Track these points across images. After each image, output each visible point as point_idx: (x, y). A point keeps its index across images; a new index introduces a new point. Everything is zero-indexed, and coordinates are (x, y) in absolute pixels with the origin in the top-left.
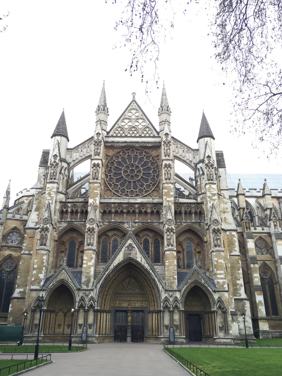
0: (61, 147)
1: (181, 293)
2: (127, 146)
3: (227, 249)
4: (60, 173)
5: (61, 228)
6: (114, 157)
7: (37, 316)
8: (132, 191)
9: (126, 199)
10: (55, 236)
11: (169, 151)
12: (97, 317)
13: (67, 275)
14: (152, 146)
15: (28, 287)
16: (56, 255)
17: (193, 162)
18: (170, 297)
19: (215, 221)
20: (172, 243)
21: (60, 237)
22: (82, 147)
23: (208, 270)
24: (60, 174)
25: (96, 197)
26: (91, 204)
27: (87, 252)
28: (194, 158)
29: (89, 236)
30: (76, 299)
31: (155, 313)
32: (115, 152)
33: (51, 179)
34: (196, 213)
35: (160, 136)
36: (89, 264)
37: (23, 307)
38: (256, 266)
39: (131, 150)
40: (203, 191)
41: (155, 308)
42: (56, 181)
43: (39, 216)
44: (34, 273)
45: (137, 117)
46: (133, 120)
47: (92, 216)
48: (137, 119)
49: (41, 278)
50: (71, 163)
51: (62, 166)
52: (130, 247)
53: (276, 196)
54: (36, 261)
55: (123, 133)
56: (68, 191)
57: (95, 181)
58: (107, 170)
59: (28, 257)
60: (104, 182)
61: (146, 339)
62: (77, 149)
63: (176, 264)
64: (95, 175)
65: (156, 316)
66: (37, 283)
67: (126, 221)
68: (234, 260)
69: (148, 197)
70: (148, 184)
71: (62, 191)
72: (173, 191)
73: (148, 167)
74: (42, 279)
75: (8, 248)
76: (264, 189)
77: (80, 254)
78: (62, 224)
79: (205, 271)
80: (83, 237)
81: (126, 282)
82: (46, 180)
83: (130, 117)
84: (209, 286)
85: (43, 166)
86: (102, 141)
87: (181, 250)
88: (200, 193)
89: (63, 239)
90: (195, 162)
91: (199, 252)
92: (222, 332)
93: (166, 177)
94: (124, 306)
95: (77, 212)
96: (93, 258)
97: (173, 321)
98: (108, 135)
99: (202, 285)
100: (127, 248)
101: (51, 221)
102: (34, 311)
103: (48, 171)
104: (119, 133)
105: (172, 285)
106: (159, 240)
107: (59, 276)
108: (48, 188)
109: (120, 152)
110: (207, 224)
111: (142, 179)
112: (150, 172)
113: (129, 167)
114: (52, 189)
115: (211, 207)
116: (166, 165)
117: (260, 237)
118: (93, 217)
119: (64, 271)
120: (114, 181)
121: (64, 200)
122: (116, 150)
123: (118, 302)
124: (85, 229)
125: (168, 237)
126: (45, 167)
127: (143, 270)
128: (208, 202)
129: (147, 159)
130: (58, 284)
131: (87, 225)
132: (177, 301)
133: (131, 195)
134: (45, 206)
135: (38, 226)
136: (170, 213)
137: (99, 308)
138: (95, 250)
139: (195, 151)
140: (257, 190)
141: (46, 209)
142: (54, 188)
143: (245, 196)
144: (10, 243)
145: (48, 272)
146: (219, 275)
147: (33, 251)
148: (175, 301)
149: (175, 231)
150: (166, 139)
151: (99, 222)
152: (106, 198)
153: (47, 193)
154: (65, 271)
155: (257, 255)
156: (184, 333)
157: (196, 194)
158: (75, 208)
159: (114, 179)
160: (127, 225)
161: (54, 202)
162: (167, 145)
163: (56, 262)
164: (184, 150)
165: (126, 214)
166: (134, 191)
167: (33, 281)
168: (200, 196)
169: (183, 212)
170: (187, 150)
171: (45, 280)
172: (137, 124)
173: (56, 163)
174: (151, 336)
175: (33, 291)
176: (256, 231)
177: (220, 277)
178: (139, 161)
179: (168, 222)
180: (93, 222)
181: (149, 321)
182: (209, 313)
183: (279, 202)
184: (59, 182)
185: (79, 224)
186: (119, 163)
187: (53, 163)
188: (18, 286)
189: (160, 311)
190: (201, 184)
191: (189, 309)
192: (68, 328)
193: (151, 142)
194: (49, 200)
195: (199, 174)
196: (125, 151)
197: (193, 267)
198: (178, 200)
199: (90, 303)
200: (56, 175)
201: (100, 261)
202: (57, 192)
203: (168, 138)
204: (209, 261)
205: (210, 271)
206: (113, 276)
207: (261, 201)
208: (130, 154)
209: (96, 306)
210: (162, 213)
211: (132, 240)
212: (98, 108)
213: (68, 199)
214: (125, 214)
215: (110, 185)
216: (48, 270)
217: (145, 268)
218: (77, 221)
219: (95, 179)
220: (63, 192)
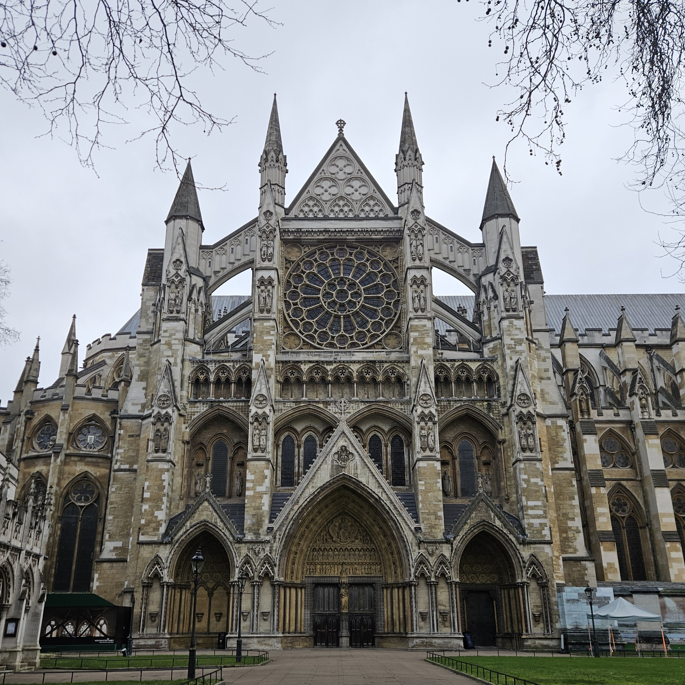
0: (188, 242)
1: (452, 547)
2: (330, 239)
3: (547, 456)
4: (190, 299)
5: (195, 416)
6: (301, 264)
7: (155, 595)
8: (342, 336)
9: (332, 352)
10: (184, 433)
11: (421, 250)
12: (279, 598)
13: (214, 514)
14: (383, 239)
15: (131, 539)
16: (188, 471)
17: (472, 273)
18: (428, 555)
19: (523, 398)
20: (432, 444)
21: (194, 436)
22: (233, 243)
23: (507, 500)
24: (190, 301)
25: (269, 350)
26: (257, 364)
27: (254, 465)
28: (475, 264)
29: (257, 431)
30: (235, 560)
31: (398, 588)
32: (303, 254)
33: (171, 312)
34: (480, 381)
35: (399, 215)
36: (259, 489)
37: (123, 580)
38: (603, 491)
39: (338, 247)
40: (494, 335)
41: (396, 577)
42: (182, 316)
43: (149, 390)
44: (145, 510)
45: (349, 176)
46: (341, 182)
47: (260, 390)
48: (349, 180)
49: (159, 518)
50: (211, 277)
51: (193, 283)
52: (344, 454)
53: (644, 343)
54: (147, 484)
55: (320, 211)
56: (206, 336)
57: (265, 314)
58: (288, 292)
59: (129, 476)
60: (283, 317)
61: (381, 640)
62: (221, 248)
63: (441, 489)
64: (265, 304)
65: (400, 593)
66: (152, 529)
67: (332, 399)
68: (562, 478)
69: (378, 349)
70: (377, 320)
71: (194, 338)
72: (431, 334)
73: (375, 285)
74: (162, 520)
75: (80, 458)
76: (619, 330)
77: (237, 470)
78: (198, 407)
79: (500, 502)
80: (242, 434)
81: (335, 525)
82: (159, 313)
83: (334, 176)
84: (511, 533)
85: (152, 285)
86: (277, 229)
87: (448, 458)
88: (488, 337)
89: (199, 439)
90: (477, 273)
91: (487, 464)
92: (539, 625)
93: (416, 305)
94: (332, 574)
95: (228, 382)
96: (267, 476)
97: (436, 603)
98: (287, 216)
99: (497, 531)
100: (336, 456)
101: (176, 400)
102: (147, 586)
103: (162, 296)
104: (311, 211)
105: (434, 530)
106: (403, 438)
107: (196, 515)
108: (165, 331)
109: (315, 252)
110: (505, 403)
111: (363, 310)
112: (380, 295)
113: (335, 285)
114: (174, 335)
115: (512, 367)
116: (414, 280)
117: (611, 430)
118: (264, 392)
119: (206, 504)
120: (304, 315)
121: (199, 357)
122: (306, 249)
123: (318, 567)
124: (248, 416)
125: (423, 432)
126: (155, 287)
127: (372, 501)
128: (507, 358)
129: (373, 267)
130: (196, 530)
131: (250, 408)
132: (444, 563)
133: (340, 344)
134: (160, 369)
135: (146, 412)
136: (425, 383)
137: (282, 579)
138: (270, 461)
139: (476, 248)
140: (603, 332)
141: (164, 377)
142: (177, 331)
143: (578, 345)
144: (83, 449)
145: (172, 506)
146: (532, 509)
147: (139, 464)
148: (440, 563)
149: (436, 419)
150: (414, 222)
151: (276, 402)
152: (288, 352)
153: (163, 342)
154: (210, 504)
155: (605, 470)
156: (460, 628)
157: (479, 341)
158: (223, 373)
159: (304, 311)
160: (334, 409)
161: (179, 360)
162: (416, 237)
163: (187, 486)
164: (451, 247)
165: (332, 384)
166: (348, 335)
167: (144, 525)
168: (487, 345)
169: (453, 378)
170: (459, 245)
171: (167, 522)
172: (349, 190)
173: (179, 278)
174: (389, 635)
175: (145, 547)
176: (601, 418)
177: (534, 515)
178: (355, 271)
179: (421, 402)
180: (264, 402)
181: (385, 605)
182: (511, 588)
183: (650, 356)
184: (188, 317)
185: (233, 406)
186: (313, 277)
187: (174, 278)
188: (110, 537)
189: (410, 585)
190: (490, 319)
191: (468, 579)
192: (218, 621)
193: (381, 229)
194: (168, 356)
195: (487, 298)
196: (325, 250)
197: (477, 494)
198: (442, 354)
199: (264, 569)
200: (181, 303)
201: (279, 483)
202: (186, 340)
203: (418, 221)
204: (510, 480)
205: (513, 502)
206: (308, 515)
207: (613, 355)
208: (336, 257)
209: (276, 575)
210: (409, 382)
211: (347, 440)
212: (265, 156)
213: (208, 353)
214: (330, 385)
215: (296, 324)
216: (173, 503)
217: (376, 496)
218: (229, 401)
219: (265, 312)
220: (197, 339)
